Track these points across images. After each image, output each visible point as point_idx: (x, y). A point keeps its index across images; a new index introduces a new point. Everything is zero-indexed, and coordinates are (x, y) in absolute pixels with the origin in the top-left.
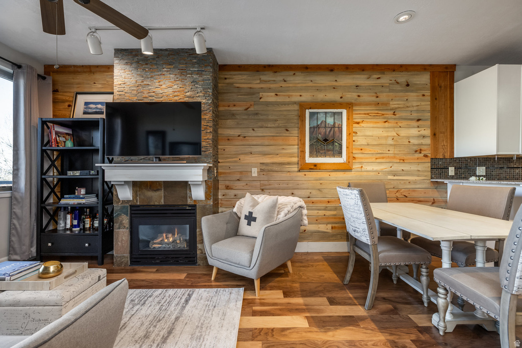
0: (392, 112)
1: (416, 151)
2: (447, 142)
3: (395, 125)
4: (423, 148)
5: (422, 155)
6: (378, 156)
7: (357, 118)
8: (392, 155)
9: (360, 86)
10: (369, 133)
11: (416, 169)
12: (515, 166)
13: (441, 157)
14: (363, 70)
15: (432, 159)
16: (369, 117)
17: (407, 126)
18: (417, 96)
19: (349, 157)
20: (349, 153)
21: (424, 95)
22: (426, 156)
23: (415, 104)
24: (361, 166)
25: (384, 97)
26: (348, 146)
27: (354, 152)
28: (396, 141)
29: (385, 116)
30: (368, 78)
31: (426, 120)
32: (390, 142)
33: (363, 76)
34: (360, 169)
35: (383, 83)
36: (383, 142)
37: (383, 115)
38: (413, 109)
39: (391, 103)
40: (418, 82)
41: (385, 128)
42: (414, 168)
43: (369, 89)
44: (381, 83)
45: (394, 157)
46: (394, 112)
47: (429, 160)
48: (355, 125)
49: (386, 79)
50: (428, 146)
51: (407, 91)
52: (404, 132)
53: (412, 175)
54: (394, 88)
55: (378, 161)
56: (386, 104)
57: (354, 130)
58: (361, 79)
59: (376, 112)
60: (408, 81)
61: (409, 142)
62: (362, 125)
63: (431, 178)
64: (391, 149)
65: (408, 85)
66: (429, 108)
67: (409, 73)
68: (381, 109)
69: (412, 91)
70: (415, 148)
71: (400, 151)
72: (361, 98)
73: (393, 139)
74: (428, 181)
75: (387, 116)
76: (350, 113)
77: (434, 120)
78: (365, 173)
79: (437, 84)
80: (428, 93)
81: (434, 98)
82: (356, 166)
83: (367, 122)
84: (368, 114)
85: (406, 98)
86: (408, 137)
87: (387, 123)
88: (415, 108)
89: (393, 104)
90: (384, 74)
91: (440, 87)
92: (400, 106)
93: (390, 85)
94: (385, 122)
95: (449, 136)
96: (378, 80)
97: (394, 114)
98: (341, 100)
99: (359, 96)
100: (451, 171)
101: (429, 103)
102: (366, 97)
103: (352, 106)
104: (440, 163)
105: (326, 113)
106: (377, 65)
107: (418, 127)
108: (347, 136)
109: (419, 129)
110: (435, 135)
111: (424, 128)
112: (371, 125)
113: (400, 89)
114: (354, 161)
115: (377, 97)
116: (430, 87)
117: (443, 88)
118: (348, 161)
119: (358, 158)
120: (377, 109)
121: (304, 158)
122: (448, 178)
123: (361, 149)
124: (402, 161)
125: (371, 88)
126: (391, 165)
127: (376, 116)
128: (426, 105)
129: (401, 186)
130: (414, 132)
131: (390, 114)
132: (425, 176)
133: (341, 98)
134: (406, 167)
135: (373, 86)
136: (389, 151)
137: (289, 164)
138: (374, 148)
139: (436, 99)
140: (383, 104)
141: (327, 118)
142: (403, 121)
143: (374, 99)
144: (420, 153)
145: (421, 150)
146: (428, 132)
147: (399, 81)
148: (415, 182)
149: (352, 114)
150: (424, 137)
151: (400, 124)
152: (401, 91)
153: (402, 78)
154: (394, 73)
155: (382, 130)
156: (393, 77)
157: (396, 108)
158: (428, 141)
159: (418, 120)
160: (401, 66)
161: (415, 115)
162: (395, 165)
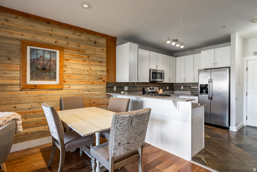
0: (87, 56)
1: (99, 79)
2: (113, 74)
3: (89, 64)
4: (103, 77)
5: (102, 80)
6: (80, 80)
7: (66, 57)
8: (87, 80)
9: (69, 38)
10: (74, 67)
11: (99, 88)
12: (137, 86)
13: (111, 82)
14: (70, 28)
15: (107, 83)
16: (74, 57)
17: (95, 65)
18: (100, 50)
19: (61, 81)
20: (61, 78)
21: (103, 50)
22: (104, 81)
23: (99, 53)
24: (69, 86)
25: (83, 47)
26: (60, 74)
27: (64, 78)
28: (90, 72)
29: (83, 58)
30: (74, 34)
31: (104, 63)
32: (86, 73)
33: (70, 32)
34: (68, 88)
35: (82, 39)
36: (82, 72)
37: (82, 57)
38: (98, 56)
39: (87, 51)
40: (100, 43)
41: (83, 64)
42: (98, 87)
43: (74, 40)
44: (81, 39)
45: (88, 82)
46: (88, 56)
47: (105, 83)
48: (65, 61)
49: (84, 37)
50: (105, 76)
51: (95, 46)
52: (93, 68)
53: (98, 91)
54: (88, 43)
55: (79, 83)
56: (84, 51)
57: (64, 64)
58: (69, 34)
59: (78, 55)
60: (96, 41)
61: (96, 73)
62: (70, 61)
63: (106, 93)
64: (87, 77)
65: (95, 43)
66: (105, 56)
67: (96, 37)
68: (81, 53)
69: (98, 47)
70: (99, 77)
71: (91, 78)
72: (69, 45)
73: (88, 71)
74: (105, 94)
75: (85, 58)
76: (62, 54)
77: (108, 63)
78: (72, 91)
79: (109, 45)
80: (105, 49)
81: (108, 52)
82: (66, 86)
83: (73, 60)
84: (73, 55)
85: (95, 50)
86: (96, 71)
87: (84, 62)
88: (99, 56)
89: (88, 52)
90: (83, 33)
91: (110, 47)
92: (91, 53)
93: (86, 41)
94: (84, 61)
95: (114, 72)
96: (80, 36)
97: (88, 58)
98: (56, 44)
99: (68, 44)
100: (115, 89)
101: (105, 54)
102: (72, 45)
103: (63, 49)
104: (110, 85)
105: (44, 51)
106: (79, 28)
107: (100, 66)
108: (59, 67)
109: (101, 67)
110: (108, 70)
111: (103, 67)
112: (75, 62)
113: (92, 44)
114: (64, 83)
115: (79, 46)
116: (106, 46)
117: (111, 48)
118: (60, 83)
119: (67, 81)
120: (79, 53)
121: (26, 81)
122: (114, 92)
123: (69, 76)
124: (92, 84)
125: (75, 40)
126: (86, 86)
127: (78, 57)
128: (104, 55)
129: (92, 97)
130: (98, 68)
131: (86, 57)
132: (104, 91)
133: (56, 42)
134: (95, 87)
135: (76, 39)
136: (86, 78)
137: (11, 85)
138: (77, 76)
139: (108, 53)
140: (82, 51)
141: (45, 54)
142: (93, 62)
143: (77, 47)
144: (101, 79)
145: (102, 78)
146: (105, 69)
147: (91, 39)
148: (99, 95)
149: (63, 54)
150: (103, 71)
151: (91, 64)
152: (92, 45)
153: (93, 38)
154: (88, 34)
155: (81, 66)
156: (88, 37)
157: (89, 54)
158: (105, 73)
159: (101, 62)
160: (92, 32)
161: (99, 59)
162: (89, 86)
